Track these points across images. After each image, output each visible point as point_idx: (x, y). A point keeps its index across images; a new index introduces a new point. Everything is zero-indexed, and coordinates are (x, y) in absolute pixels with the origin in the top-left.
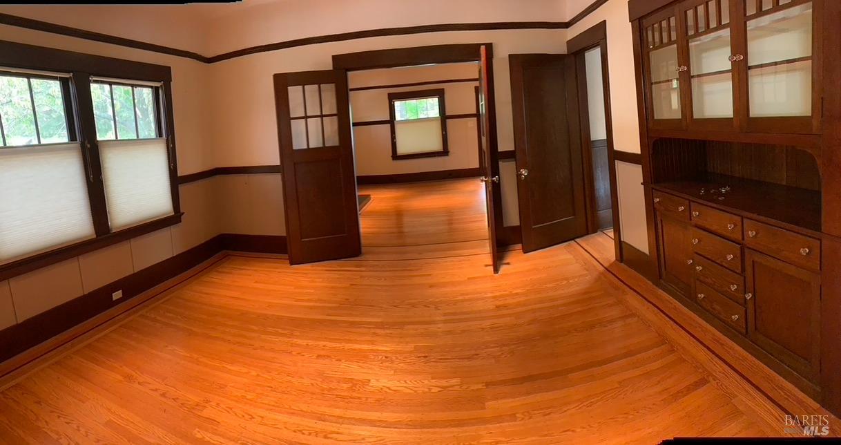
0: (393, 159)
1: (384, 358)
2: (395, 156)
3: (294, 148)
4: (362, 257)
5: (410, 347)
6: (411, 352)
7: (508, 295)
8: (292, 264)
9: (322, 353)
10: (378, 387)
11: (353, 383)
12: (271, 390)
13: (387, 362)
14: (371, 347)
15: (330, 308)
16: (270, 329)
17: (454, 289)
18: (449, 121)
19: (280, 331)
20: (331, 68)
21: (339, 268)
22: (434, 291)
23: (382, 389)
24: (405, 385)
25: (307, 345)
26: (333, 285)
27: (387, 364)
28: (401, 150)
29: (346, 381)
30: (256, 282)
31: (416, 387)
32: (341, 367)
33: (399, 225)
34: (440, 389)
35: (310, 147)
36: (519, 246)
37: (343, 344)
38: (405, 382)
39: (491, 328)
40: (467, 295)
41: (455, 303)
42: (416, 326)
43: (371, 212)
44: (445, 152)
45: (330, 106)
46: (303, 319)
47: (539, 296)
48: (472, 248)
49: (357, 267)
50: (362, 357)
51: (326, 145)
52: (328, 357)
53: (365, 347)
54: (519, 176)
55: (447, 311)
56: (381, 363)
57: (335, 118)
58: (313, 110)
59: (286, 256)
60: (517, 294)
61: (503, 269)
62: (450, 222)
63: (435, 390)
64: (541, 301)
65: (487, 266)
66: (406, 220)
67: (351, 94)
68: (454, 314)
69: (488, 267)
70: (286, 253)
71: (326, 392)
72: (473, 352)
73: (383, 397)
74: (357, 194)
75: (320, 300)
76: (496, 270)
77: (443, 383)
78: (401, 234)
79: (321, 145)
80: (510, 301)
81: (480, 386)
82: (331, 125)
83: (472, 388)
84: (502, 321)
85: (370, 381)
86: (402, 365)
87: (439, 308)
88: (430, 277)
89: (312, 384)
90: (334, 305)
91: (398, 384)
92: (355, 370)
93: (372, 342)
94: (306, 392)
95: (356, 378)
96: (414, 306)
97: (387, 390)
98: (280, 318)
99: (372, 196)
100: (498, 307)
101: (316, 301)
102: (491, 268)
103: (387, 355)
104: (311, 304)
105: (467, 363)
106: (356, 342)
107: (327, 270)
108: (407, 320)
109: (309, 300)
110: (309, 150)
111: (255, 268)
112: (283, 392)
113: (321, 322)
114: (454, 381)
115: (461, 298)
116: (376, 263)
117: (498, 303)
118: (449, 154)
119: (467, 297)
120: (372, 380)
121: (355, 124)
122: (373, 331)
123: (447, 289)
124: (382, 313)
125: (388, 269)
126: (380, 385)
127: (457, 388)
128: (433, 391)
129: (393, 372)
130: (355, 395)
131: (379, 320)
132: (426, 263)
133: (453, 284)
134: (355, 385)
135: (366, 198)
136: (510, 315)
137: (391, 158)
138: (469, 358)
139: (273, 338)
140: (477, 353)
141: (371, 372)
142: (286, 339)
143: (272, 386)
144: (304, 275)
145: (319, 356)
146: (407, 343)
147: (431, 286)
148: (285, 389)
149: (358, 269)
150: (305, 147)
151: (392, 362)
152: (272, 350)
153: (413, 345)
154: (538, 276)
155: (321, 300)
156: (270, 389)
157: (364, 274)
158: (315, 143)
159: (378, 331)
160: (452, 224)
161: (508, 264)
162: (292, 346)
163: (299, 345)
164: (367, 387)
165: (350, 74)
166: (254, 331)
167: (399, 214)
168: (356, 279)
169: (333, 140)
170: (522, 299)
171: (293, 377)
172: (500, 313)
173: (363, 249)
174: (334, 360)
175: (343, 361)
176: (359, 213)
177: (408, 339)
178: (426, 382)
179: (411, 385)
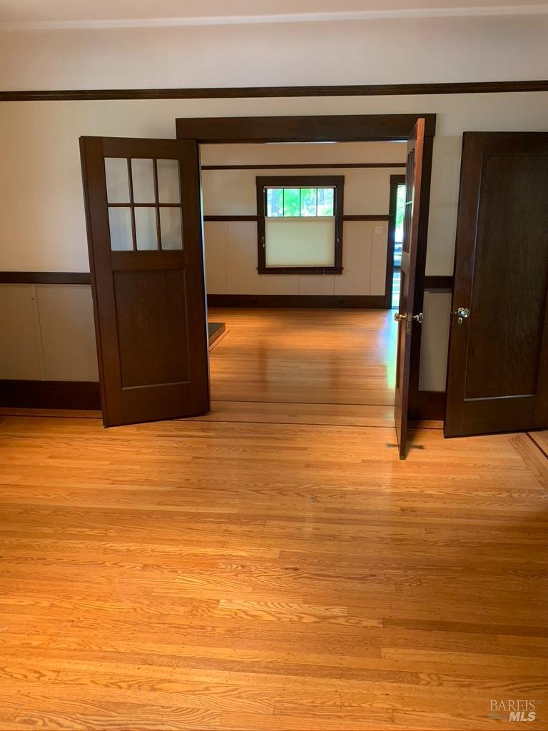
0: (260, 273)
1: (240, 568)
2: (263, 269)
3: (113, 249)
4: (212, 416)
5: (274, 553)
6: (274, 561)
7: (417, 495)
8: (107, 425)
9: (149, 561)
10: (231, 610)
11: (195, 606)
12: (72, 626)
13: (244, 572)
14: (220, 551)
15: (163, 494)
16: (71, 530)
17: (342, 474)
18: (346, 224)
19: (88, 531)
20: (174, 137)
21: (176, 433)
22: (312, 473)
23: (236, 613)
24: (267, 609)
25: (128, 550)
26: (166, 457)
27: (242, 576)
28: (273, 260)
29: (184, 602)
30: (50, 457)
31: (280, 613)
32: (177, 581)
33: (262, 370)
34: (316, 620)
35: (138, 249)
36: (440, 424)
37: (181, 547)
38: (266, 603)
39: (394, 540)
40: (361, 485)
41: (344, 495)
42: (283, 523)
43: (225, 349)
44: (337, 269)
45: (171, 191)
46: (122, 512)
47: (464, 506)
48: (368, 416)
49: (202, 430)
50: (207, 565)
51: (164, 248)
52: (158, 566)
53: (211, 551)
54: (454, 317)
55: (330, 506)
56: (237, 575)
57: (178, 210)
58: (144, 194)
59: (99, 414)
60: (431, 496)
61: (414, 454)
62: (335, 374)
63: (307, 619)
64: (468, 516)
65: (389, 445)
66: (273, 364)
67: (203, 173)
68: (341, 511)
69: (393, 449)
70: (99, 409)
71: (155, 621)
72: (368, 571)
73: (237, 626)
74: (208, 320)
75: (148, 482)
76: (403, 455)
77: (321, 610)
78: (263, 383)
79: (155, 247)
80: (418, 504)
81: (373, 623)
82: (172, 221)
83: (365, 624)
84: (408, 532)
85: (219, 601)
86: (262, 578)
87: (318, 499)
88: (306, 452)
89: (135, 609)
90: (168, 489)
91: (258, 607)
92: (196, 585)
93: (223, 545)
94: (124, 622)
95: (198, 597)
96: (281, 492)
97: (243, 615)
98: (87, 511)
99: (226, 325)
100: (403, 510)
101: (142, 483)
102: (397, 451)
103: (244, 564)
104: (135, 487)
105: (358, 585)
106: (199, 543)
107: (158, 436)
108: (272, 513)
109: (132, 482)
110: (136, 253)
111: (50, 435)
112: (91, 627)
113: (149, 514)
114: (336, 611)
115: (351, 488)
116: (230, 425)
117: (404, 504)
118: (343, 271)
119: (361, 488)
120: (222, 601)
121: (207, 218)
122: (223, 527)
123: (332, 473)
124: (237, 501)
125: (247, 435)
126: (233, 607)
127: (342, 621)
128: (304, 620)
129: (250, 589)
130: (196, 622)
131: (235, 511)
132: (302, 431)
133: (340, 466)
134: (196, 608)
135: (219, 328)
136: (418, 525)
137: (257, 271)
138: (362, 579)
139: (76, 544)
140: (373, 573)
141: (219, 588)
142: (96, 544)
143: (72, 619)
144: (126, 443)
145: (145, 567)
146: (270, 546)
147: (308, 466)
148: (93, 622)
149: (205, 434)
150: (131, 248)
151: (250, 573)
152: (75, 563)
153: (277, 551)
154: (465, 477)
155: (150, 481)
156: (69, 624)
157: (213, 441)
158: (146, 243)
159: (232, 527)
160: (337, 376)
161: (421, 447)
162: (104, 554)
163: (116, 552)
164: (214, 611)
165: (203, 147)
166: (46, 536)
167: (262, 354)
168: (202, 449)
169: (174, 242)
170: (438, 505)
171: (106, 601)
172: (404, 519)
173: (213, 404)
174: (165, 571)
175: (180, 572)
176: (209, 348)
177: (271, 542)
178: (295, 606)
179: (273, 609)
